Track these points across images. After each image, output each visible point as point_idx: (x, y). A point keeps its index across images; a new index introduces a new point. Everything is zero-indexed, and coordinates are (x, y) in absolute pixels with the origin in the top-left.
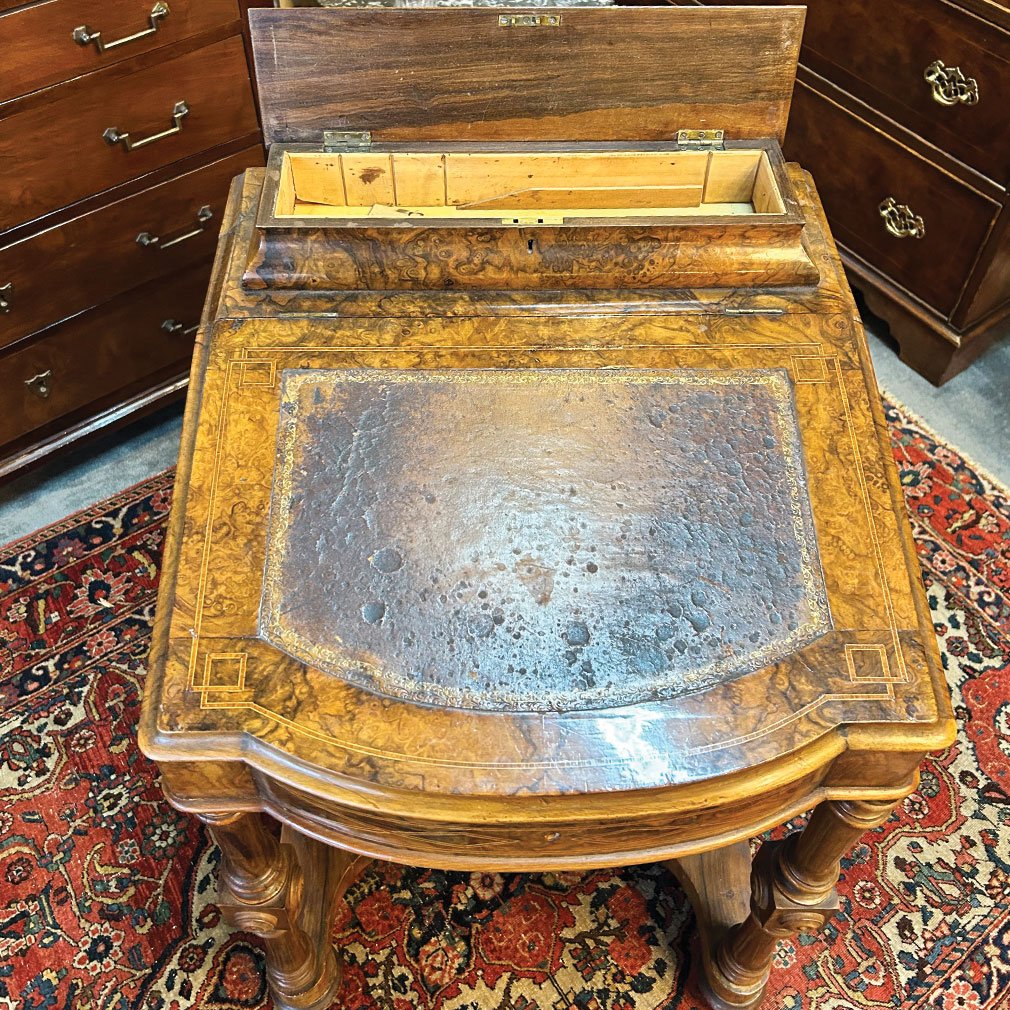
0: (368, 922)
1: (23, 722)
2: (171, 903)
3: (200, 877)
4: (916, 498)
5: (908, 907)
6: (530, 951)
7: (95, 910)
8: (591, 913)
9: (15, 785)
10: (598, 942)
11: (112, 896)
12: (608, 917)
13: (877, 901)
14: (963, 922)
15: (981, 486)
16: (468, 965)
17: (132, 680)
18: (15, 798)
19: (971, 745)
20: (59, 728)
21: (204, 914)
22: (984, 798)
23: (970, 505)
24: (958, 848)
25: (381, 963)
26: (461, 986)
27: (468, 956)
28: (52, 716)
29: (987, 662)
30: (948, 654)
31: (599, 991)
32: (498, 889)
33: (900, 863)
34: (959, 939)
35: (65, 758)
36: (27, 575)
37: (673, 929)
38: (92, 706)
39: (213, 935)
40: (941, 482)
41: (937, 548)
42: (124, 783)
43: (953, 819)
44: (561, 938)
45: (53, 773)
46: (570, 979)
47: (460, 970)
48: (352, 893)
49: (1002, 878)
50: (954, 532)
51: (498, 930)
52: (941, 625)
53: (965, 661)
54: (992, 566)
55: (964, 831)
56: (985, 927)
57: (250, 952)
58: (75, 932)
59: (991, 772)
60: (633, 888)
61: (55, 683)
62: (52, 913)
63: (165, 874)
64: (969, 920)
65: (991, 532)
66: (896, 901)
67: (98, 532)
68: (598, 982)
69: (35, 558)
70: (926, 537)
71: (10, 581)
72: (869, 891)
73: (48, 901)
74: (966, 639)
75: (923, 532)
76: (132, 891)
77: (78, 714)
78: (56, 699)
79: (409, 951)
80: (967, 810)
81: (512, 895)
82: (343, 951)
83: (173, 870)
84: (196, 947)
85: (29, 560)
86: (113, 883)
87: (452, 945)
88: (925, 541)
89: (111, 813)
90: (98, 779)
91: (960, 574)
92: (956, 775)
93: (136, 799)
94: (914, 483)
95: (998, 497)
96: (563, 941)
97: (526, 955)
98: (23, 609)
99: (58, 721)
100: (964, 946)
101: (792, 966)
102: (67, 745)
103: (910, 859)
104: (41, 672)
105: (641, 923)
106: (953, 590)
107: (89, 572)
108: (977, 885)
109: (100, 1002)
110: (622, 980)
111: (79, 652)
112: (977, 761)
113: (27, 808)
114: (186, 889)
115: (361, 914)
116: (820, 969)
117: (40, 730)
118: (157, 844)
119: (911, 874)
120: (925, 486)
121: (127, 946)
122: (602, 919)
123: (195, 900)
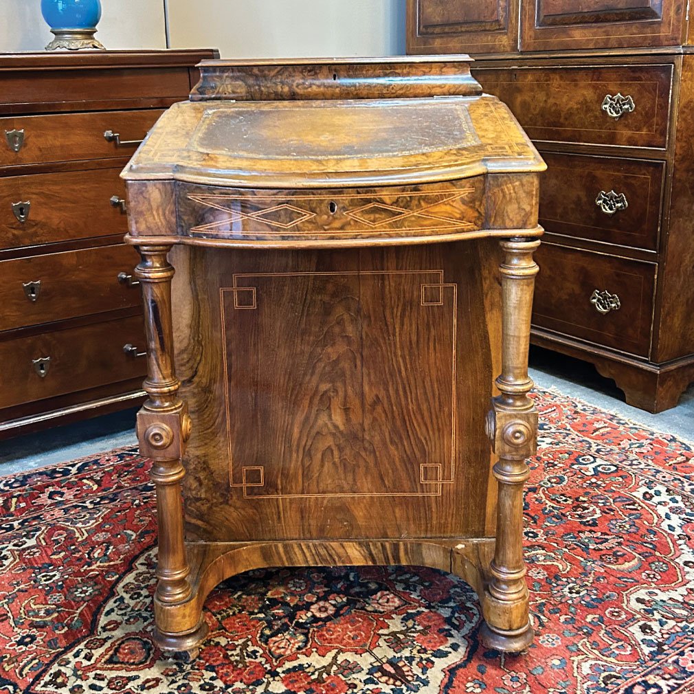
0: (230, 628)
2: (83, 620)
3: (107, 609)
4: (641, 453)
5: (648, 620)
6: (353, 639)
7: (27, 623)
8: (402, 623)
10: (407, 636)
11: (40, 617)
12: (414, 624)
14: (692, 626)
15: (689, 448)
16: (305, 646)
17: (73, 529)
19: (691, 550)
20: (16, 548)
21: (107, 625)
23: (681, 455)
24: (685, 593)
25: (239, 645)
26: (299, 655)
27: (306, 642)
28: (12, 543)
30: (670, 514)
31: (407, 657)
32: (331, 612)
33: (640, 601)
34: (690, 633)
35: (18, 560)
36: (7, 488)
37: (465, 631)
38: (41, 539)
39: (113, 634)
40: (659, 446)
41: (658, 472)
42: (58, 570)
43: (680, 581)
44: (378, 634)
45: (8, 566)
46: (384, 652)
47: (299, 648)
48: (220, 614)
50: (670, 465)
51: (329, 630)
52: (664, 502)
53: (684, 516)
55: (689, 586)
57: (139, 640)
58: (10, 633)
60: (435, 612)
61: (17, 530)
63: (82, 608)
66: (638, 616)
67: (60, 472)
68: (406, 653)
69: (14, 482)
70: (651, 467)
72: (617, 612)
74: (683, 507)
75: (648, 465)
76: (55, 615)
77: (31, 542)
78: (17, 536)
79: (260, 640)
82: (210, 641)
83: (88, 606)
84: (99, 639)
85: (9, 482)
86: (42, 612)
87: (294, 638)
88: (650, 469)
89: (46, 583)
90: (40, 568)
91: (677, 481)
92: (681, 563)
93: (66, 577)
94: (640, 447)
97: (351, 641)
99: (15, 545)
101: (558, 646)
102: (20, 555)
103: (647, 598)
104: (8, 526)
105: (440, 627)
106: (672, 488)
107: (50, 488)
109: (21, 664)
110: (425, 653)
111: (37, 518)
114: (96, 614)
115: (226, 624)
116: (580, 647)
117: (3, 549)
118: (78, 595)
119: (649, 605)
120: (648, 448)
121: (47, 639)
122: (410, 626)
123: (101, 619)
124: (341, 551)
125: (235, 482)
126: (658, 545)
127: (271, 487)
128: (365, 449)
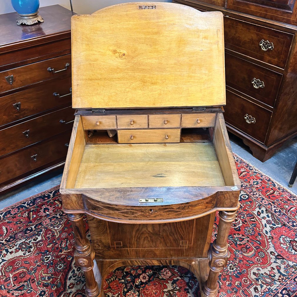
0: (113, 287)
1: (25, 240)
2: (61, 283)
3: (69, 276)
4: (258, 188)
5: (257, 284)
7: (42, 284)
8: (172, 285)
9: (23, 255)
10: (173, 292)
11: (46, 281)
12: (176, 286)
13: (248, 283)
14: (272, 288)
15: (275, 185)
17: (54, 230)
18: (22, 258)
19: (273, 245)
20: (35, 241)
21: (70, 285)
22: (277, 258)
23: (272, 189)
24: (270, 270)
27: (139, 296)
28: (33, 239)
29: (277, 226)
30: (266, 224)
32: (147, 279)
33: (254, 274)
34: (271, 292)
35: (36, 249)
36: (28, 206)
37: (194, 290)
38: (43, 236)
39: (72, 290)
40: (264, 184)
41: (263, 199)
42: (50, 254)
43: (269, 263)
44: (163, 291)
45: (32, 252)
48: (109, 280)
49: (282, 277)
50: (268, 195)
51: (147, 289)
52: (265, 217)
53: (271, 225)
54: (278, 203)
55: (271, 266)
56: (278, 289)
57: (82, 294)
58: (36, 290)
59: (279, 252)
60: (183, 280)
61: (34, 231)
62: (30, 285)
63: (60, 276)
64: (274, 287)
65: (278, 195)
66: (253, 283)
67: (46, 197)
69: (30, 203)
70: (260, 196)
71: (24, 208)
72: (246, 280)
73: (29, 282)
74: (271, 220)
75: (260, 195)
76: (51, 280)
77: (40, 238)
78: (34, 235)
79: (123, 294)
80: (272, 261)
81: (151, 281)
82: (106, 294)
83: (62, 275)
84: (67, 293)
85: (29, 203)
86: (47, 278)
87: (135, 293)
88: (260, 197)
89: (47, 261)
90: (44, 253)
91: (270, 205)
92: (269, 253)
93: (53, 258)
94: (257, 184)
95: (279, 187)
96: (164, 292)
97: (154, 295)
98: (27, 214)
99: (34, 240)
100: (272, 294)
102: (36, 246)
103: (257, 272)
104: (30, 229)
105: (185, 288)
106: (268, 209)
107: (44, 206)
108: (275, 279)
111: (40, 224)
112: (275, 249)
113: (25, 260)
114: (65, 279)
115: (111, 285)
117: (30, 242)
118: (58, 269)
119: (257, 276)
120: (260, 185)
121: (49, 293)
122: (175, 287)
123: (68, 282)
124: (151, 262)
125: (111, 245)
126: (262, 242)
127: (125, 246)
128: (160, 237)
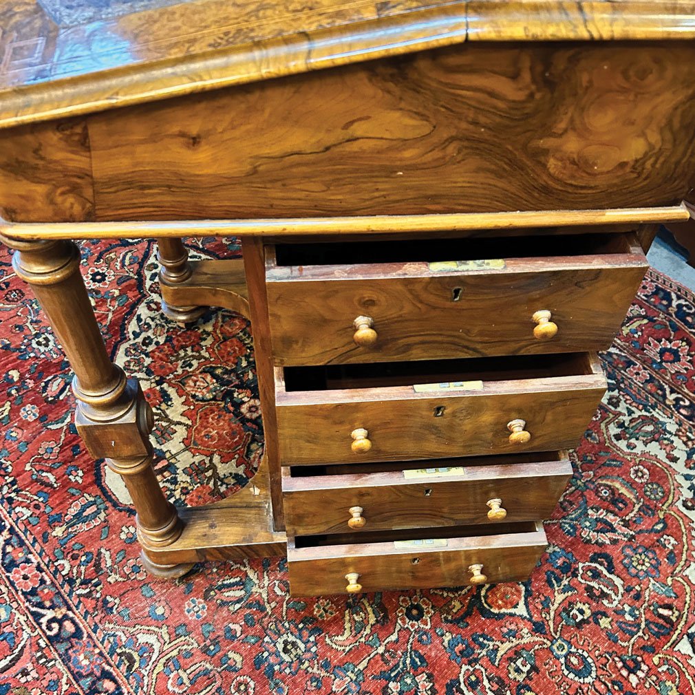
0: (226, 345)
6: (205, 436)
8: (231, 474)
10: (209, 478)
12: (227, 485)
16: (197, 400)
25: (200, 354)
26: (184, 397)
27: (203, 400)
31: (176, 478)
32: (248, 416)
44: (213, 454)
46: (185, 460)
47: (194, 396)
48: (244, 335)
51: (220, 416)
68: (182, 477)
79: (207, 367)
81: (244, 424)
82: (209, 334)
87: (210, 391)
96: (211, 455)
97: (203, 434)
101: (186, 617)
110: (182, 493)
115: (232, 341)
116: (183, 638)
122: (226, 481)
